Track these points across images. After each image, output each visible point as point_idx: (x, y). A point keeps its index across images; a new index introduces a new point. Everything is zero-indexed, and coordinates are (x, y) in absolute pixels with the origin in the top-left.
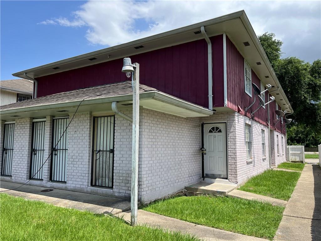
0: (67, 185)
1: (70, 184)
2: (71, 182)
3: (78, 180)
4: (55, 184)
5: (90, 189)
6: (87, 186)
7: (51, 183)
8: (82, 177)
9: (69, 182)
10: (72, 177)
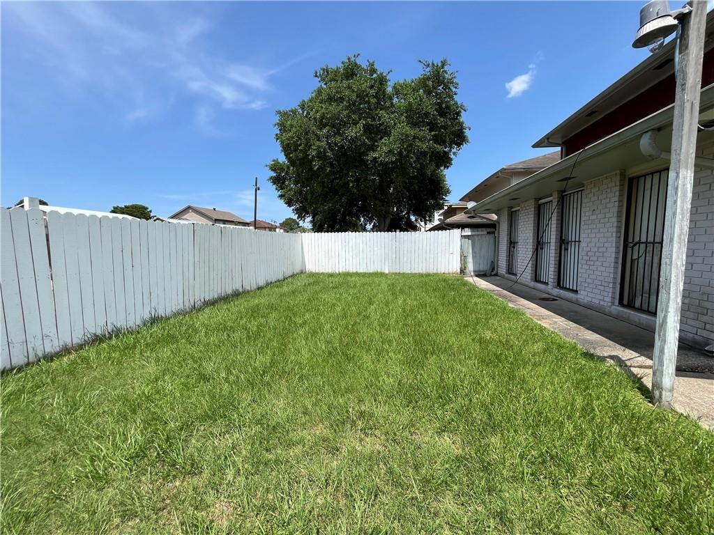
0: (579, 296)
1: (583, 296)
2: (585, 293)
3: (595, 291)
4: (562, 293)
5: (616, 309)
6: (610, 304)
7: (558, 290)
8: (602, 288)
9: (582, 292)
10: (586, 285)
